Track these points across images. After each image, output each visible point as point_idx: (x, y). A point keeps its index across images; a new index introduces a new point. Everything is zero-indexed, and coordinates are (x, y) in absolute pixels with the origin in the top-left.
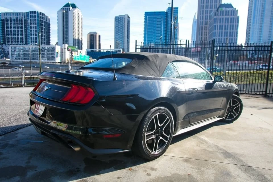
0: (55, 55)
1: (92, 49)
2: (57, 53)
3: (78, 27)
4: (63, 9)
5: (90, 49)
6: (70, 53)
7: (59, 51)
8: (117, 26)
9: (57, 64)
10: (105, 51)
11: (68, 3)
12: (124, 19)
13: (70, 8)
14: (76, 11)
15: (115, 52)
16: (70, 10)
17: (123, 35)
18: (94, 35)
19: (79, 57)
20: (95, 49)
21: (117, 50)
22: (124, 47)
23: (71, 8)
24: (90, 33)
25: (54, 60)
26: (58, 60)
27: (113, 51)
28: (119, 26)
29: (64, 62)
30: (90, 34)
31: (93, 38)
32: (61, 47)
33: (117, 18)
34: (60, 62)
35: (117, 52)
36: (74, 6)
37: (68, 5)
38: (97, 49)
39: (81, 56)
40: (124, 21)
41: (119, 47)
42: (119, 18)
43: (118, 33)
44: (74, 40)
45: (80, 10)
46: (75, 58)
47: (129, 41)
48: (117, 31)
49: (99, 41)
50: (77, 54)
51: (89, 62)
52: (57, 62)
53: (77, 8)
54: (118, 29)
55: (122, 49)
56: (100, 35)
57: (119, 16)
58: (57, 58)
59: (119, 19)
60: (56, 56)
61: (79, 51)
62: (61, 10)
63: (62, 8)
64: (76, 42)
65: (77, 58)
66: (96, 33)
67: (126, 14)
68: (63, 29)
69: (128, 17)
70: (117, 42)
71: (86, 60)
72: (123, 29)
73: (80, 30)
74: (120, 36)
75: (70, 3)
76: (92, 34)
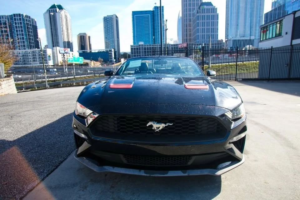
0: (47, 58)
1: (84, 51)
2: (49, 56)
3: (67, 29)
4: (50, 10)
5: (82, 50)
6: (62, 55)
7: (50, 54)
8: (106, 27)
9: (50, 67)
10: (97, 51)
11: (54, 5)
12: (112, 19)
13: (56, 10)
14: (63, 12)
15: (106, 52)
16: (56, 12)
17: (113, 35)
18: (84, 36)
19: (73, 59)
20: (86, 50)
21: (108, 49)
22: (114, 46)
23: (58, 10)
24: (80, 34)
25: (47, 63)
26: (51, 63)
27: (105, 51)
28: (108, 27)
29: (58, 65)
30: (79, 36)
31: (83, 39)
32: (53, 49)
33: (105, 19)
34: (52, 65)
35: (108, 52)
36: (60, 8)
37: (53, 7)
38: (88, 49)
39: (75, 58)
40: (112, 21)
41: (110, 47)
42: (107, 18)
43: (108, 33)
44: (64, 42)
45: (67, 12)
46: (70, 60)
47: (119, 40)
48: (107, 31)
49: (89, 41)
50: (69, 56)
51: (83, 63)
52: (50, 66)
53: (64, 10)
54: (108, 29)
55: (113, 48)
56: (90, 36)
57: (107, 16)
58: (50, 61)
59: (108, 20)
60: (48, 60)
61: (71, 53)
62: (47, 12)
63: (48, 10)
64: (66, 44)
65: (71, 60)
66: (85, 34)
67: (114, 14)
68: (52, 32)
69: (117, 17)
70: (107, 42)
71: (79, 62)
72: (112, 29)
73: (69, 31)
74: (110, 36)
75: (56, 4)
76: (82, 35)
